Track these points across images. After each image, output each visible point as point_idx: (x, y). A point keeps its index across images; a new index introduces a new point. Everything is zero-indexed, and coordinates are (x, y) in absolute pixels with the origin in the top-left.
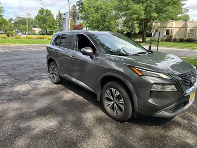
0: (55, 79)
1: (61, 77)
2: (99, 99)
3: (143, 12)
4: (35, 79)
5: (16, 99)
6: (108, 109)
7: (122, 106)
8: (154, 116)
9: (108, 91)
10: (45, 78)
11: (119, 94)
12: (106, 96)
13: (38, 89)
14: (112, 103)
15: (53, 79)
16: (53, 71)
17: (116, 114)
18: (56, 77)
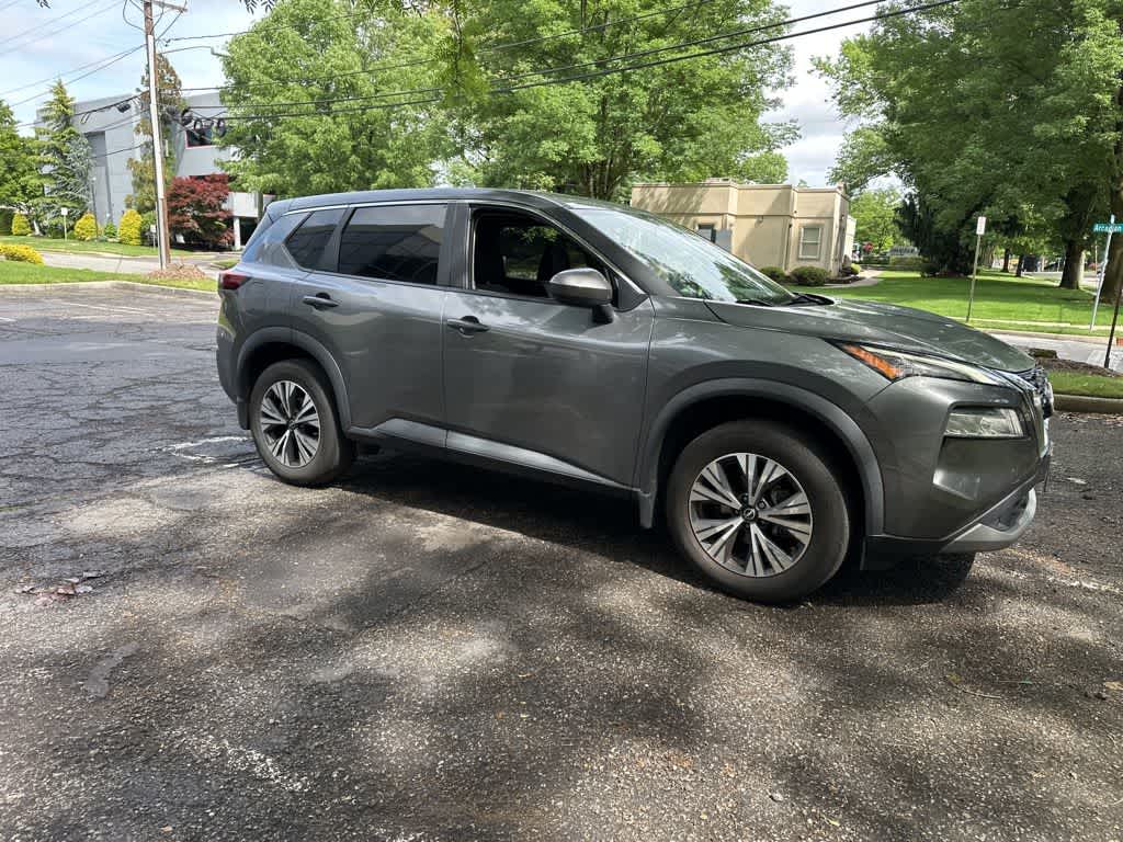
2: (647, 521)
6: (712, 556)
7: (797, 526)
9: (713, 470)
12: (698, 493)
14: (737, 522)
15: (283, 460)
16: (283, 414)
17: (761, 573)
18: (314, 445)
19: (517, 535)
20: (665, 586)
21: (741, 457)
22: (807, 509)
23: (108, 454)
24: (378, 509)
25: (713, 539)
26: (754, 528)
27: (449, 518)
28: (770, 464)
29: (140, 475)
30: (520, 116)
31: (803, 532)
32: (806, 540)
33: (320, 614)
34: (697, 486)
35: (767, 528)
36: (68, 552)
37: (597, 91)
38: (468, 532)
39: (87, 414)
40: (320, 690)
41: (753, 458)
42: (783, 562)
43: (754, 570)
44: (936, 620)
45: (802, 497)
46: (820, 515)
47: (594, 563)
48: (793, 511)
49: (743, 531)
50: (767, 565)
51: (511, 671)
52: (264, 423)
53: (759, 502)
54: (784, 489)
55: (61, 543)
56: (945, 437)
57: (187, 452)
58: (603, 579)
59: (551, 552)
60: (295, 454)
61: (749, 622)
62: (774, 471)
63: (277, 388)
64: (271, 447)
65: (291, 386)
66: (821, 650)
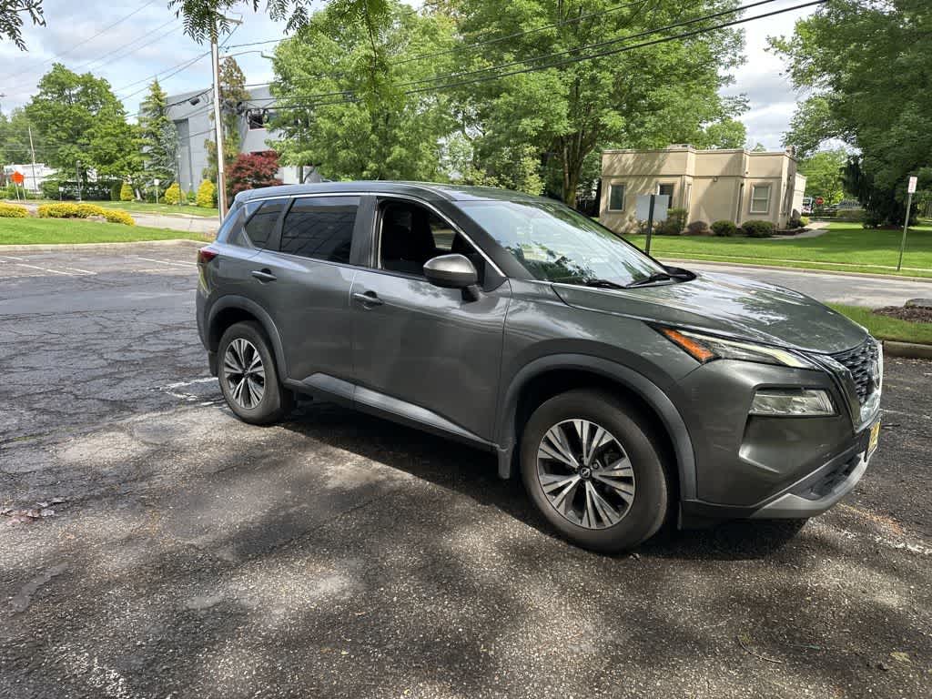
0: (254, 403)
1: (286, 392)
2: (505, 472)
3: (563, 107)
4: (143, 407)
5: (98, 498)
6: (556, 507)
7: (622, 486)
8: (756, 515)
9: (554, 433)
11: (608, 438)
12: (544, 452)
13: (181, 450)
14: (575, 479)
15: (240, 402)
16: (240, 365)
17: (594, 526)
18: (261, 392)
19: (408, 476)
20: (516, 529)
21: (577, 423)
22: (630, 473)
23: (117, 393)
24: (304, 447)
25: (557, 492)
26: (589, 486)
27: (359, 458)
28: (600, 431)
29: (133, 411)
30: (504, 98)
31: (627, 492)
32: (630, 500)
33: (217, 545)
34: (543, 446)
35: (600, 487)
36: (51, 479)
37: (570, 76)
38: (367, 472)
39: (117, 356)
40: (189, 615)
41: (586, 424)
42: (611, 518)
43: (587, 523)
44: (753, 577)
45: (626, 462)
46: (641, 478)
47: (465, 504)
48: (618, 474)
49: (580, 488)
50: (599, 519)
51: (351, 607)
52: (227, 372)
53: (593, 463)
54: (608, 454)
55: (49, 470)
56: (751, 417)
57: (178, 391)
58: (465, 521)
59: (431, 492)
60: (248, 399)
61: (577, 571)
62: (603, 438)
63: (235, 344)
64: (233, 390)
65: (245, 343)
66: (630, 602)
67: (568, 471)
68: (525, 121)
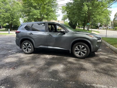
0: (29, 51)
2: (70, 53)
3: (39, 15)
4: (9, 55)
5: (20, 65)
9: (77, 47)
10: (14, 53)
11: (83, 46)
12: (75, 49)
13: (23, 58)
14: (79, 52)
15: (26, 52)
16: (26, 46)
18: (30, 49)
19: (56, 56)
20: (73, 58)
21: (80, 46)
23: (2, 53)
24: (39, 55)
25: (77, 54)
27: (48, 55)
30: (31, 13)
31: (86, 52)
33: (44, 66)
35: (82, 52)
36: (9, 64)
42: (84, 54)
43: (81, 56)
45: (85, 49)
46: (87, 50)
47: (65, 57)
51: (67, 67)
52: (23, 48)
53: (81, 49)
54: (84, 48)
56: (97, 42)
58: (67, 59)
60: (28, 51)
62: (83, 47)
63: (25, 44)
64: (24, 50)
65: (27, 43)
67: (78, 51)
68: (35, 16)
